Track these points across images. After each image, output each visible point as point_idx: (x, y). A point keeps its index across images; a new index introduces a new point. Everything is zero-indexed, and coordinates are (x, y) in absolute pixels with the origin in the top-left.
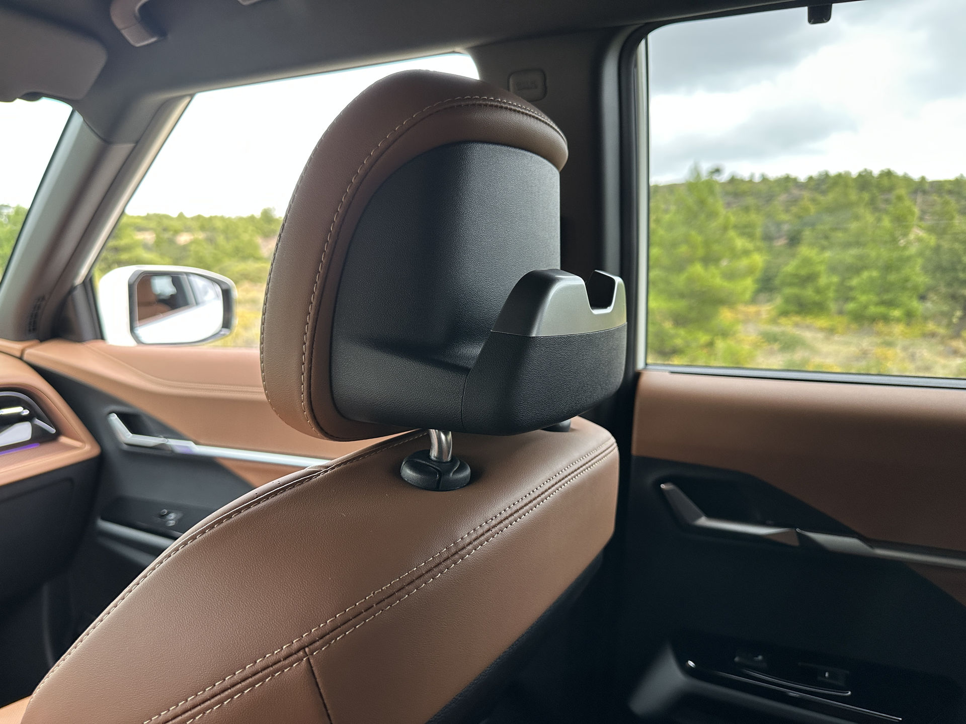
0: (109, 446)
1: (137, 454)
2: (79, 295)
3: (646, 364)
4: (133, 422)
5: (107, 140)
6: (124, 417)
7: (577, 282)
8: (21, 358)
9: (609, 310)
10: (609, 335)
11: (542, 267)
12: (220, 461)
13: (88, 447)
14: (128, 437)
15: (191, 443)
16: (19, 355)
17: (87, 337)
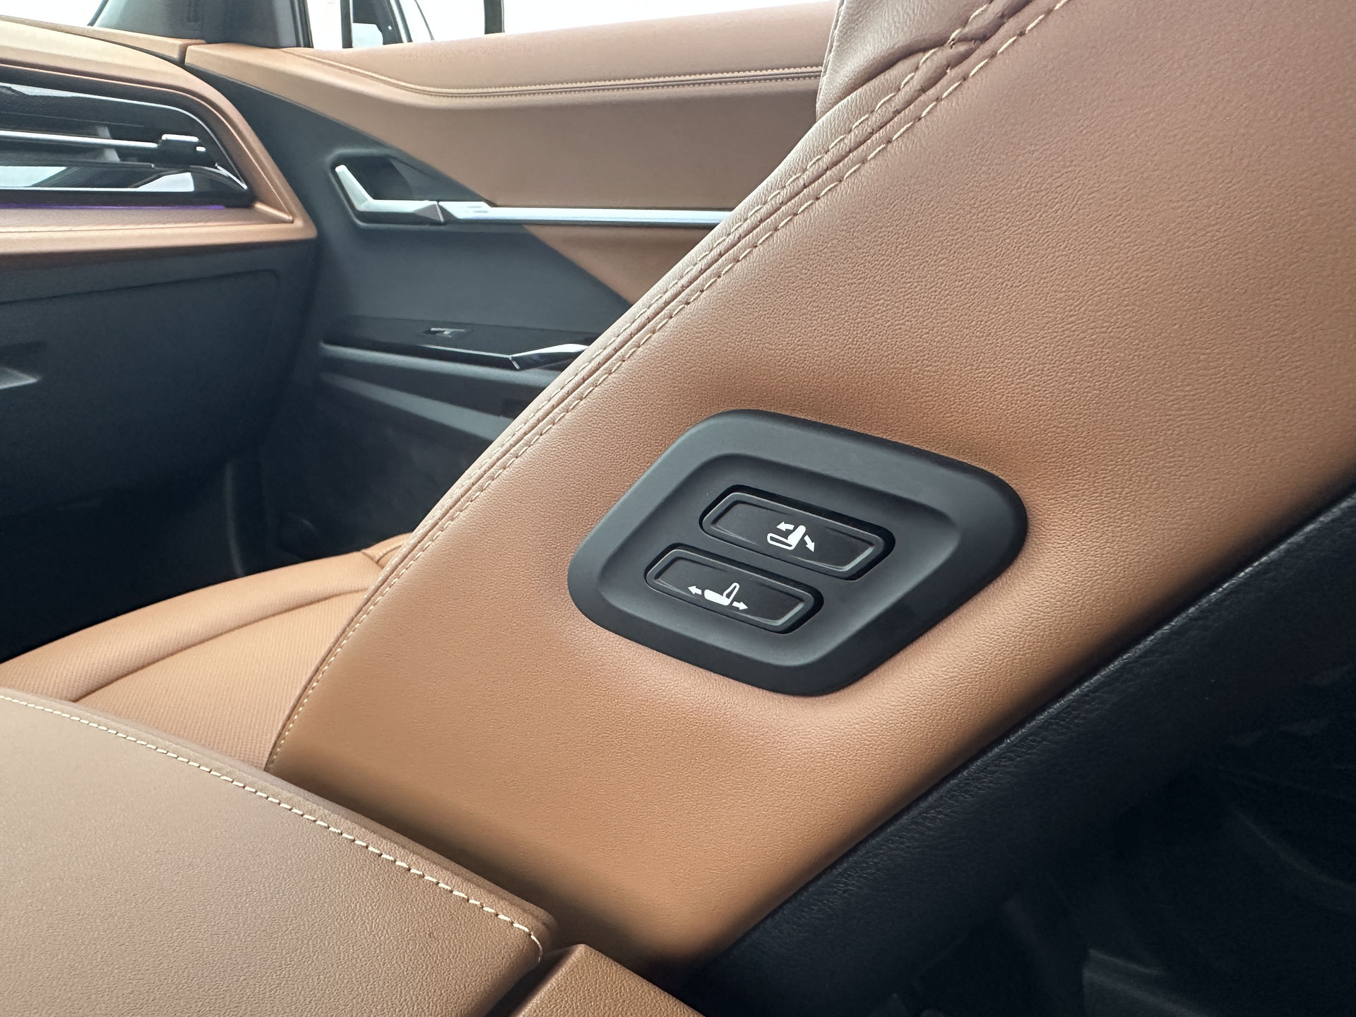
1: (383, 231)
4: (376, 173)
6: (357, 166)
8: (181, 62)
12: (533, 230)
13: (299, 223)
14: (364, 201)
15: (483, 205)
16: (175, 55)
17: (284, 40)
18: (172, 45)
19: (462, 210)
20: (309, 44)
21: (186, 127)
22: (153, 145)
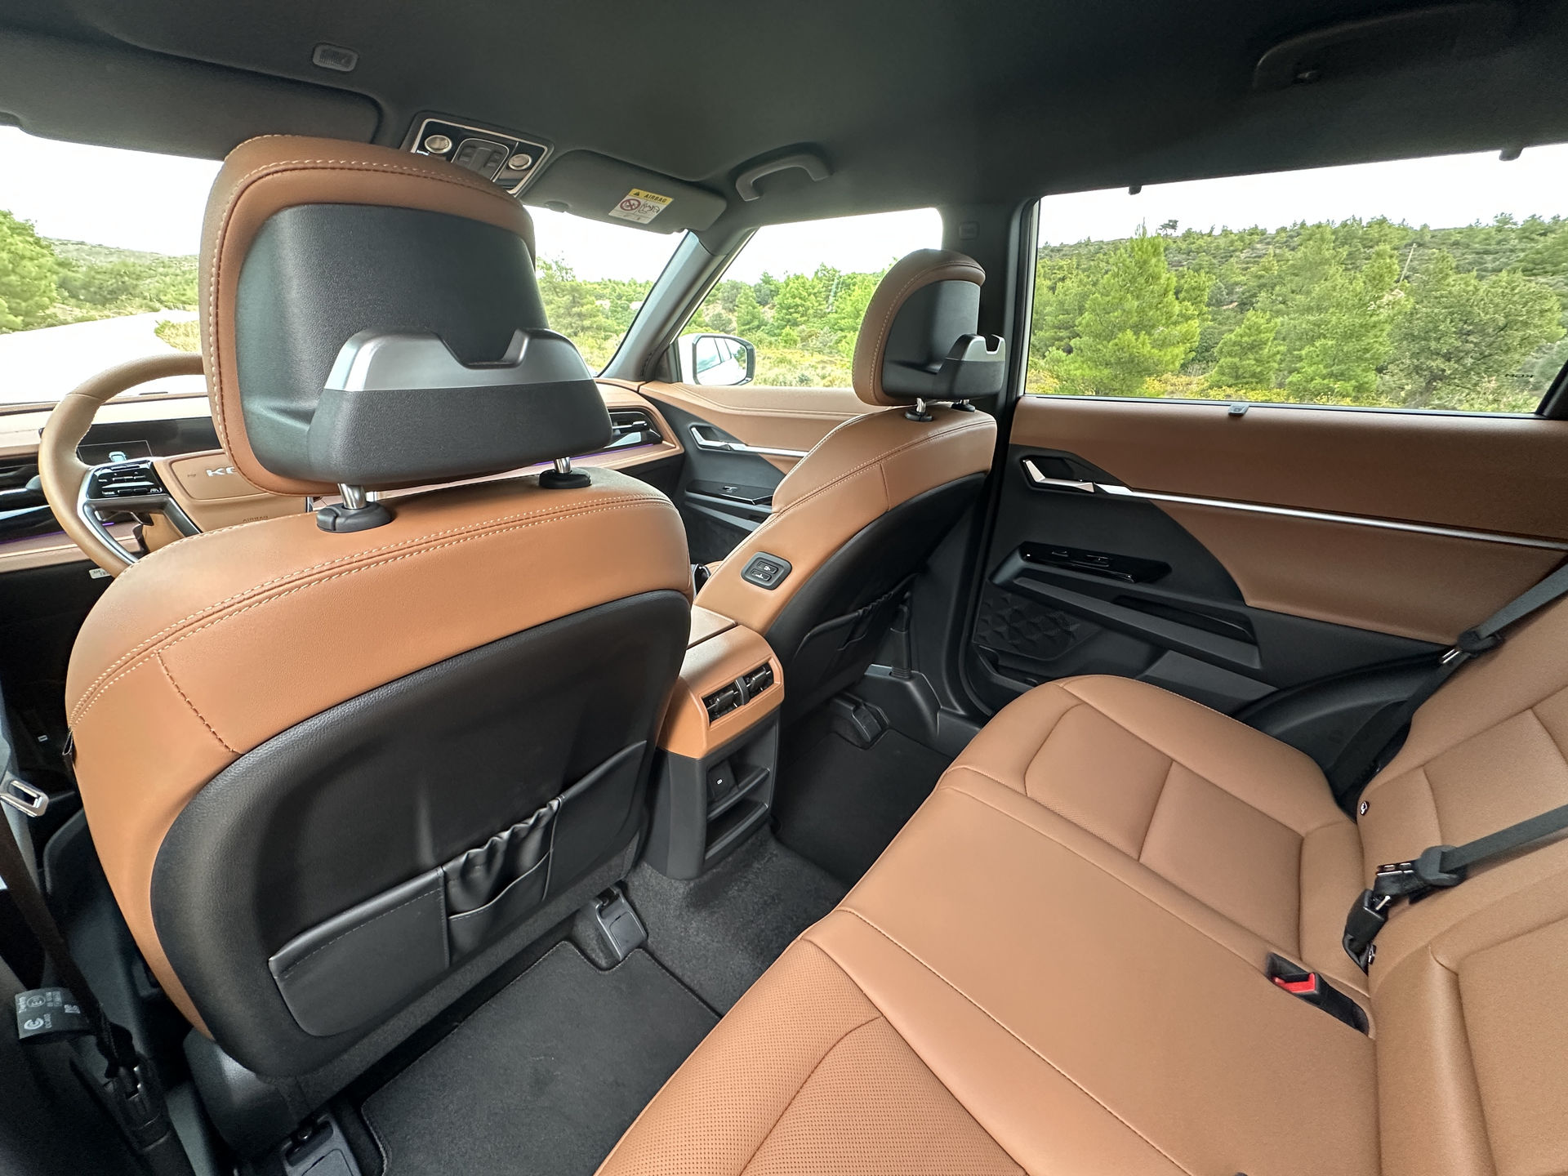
0: (691, 449)
1: (708, 452)
2: (671, 351)
3: (1024, 393)
4: (706, 431)
5: (713, 255)
6: (699, 428)
7: (982, 339)
8: (637, 392)
9: (995, 352)
10: (994, 364)
11: (969, 333)
12: (762, 456)
13: (678, 448)
14: (703, 442)
15: (744, 445)
16: (636, 390)
17: (674, 380)
18: (635, 385)
19: (736, 447)
20: (682, 381)
21: (640, 418)
22: (630, 426)
